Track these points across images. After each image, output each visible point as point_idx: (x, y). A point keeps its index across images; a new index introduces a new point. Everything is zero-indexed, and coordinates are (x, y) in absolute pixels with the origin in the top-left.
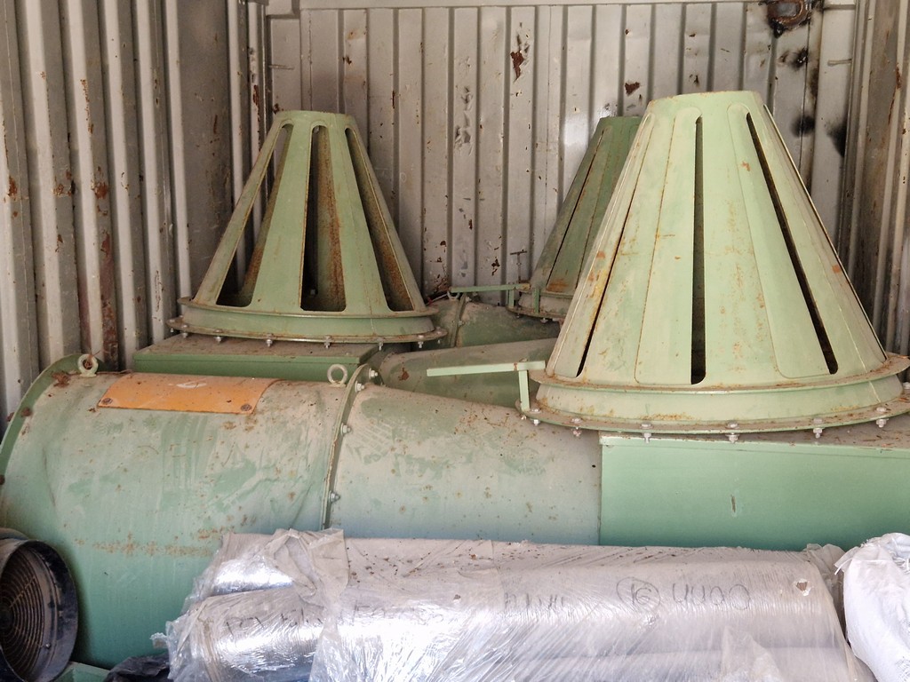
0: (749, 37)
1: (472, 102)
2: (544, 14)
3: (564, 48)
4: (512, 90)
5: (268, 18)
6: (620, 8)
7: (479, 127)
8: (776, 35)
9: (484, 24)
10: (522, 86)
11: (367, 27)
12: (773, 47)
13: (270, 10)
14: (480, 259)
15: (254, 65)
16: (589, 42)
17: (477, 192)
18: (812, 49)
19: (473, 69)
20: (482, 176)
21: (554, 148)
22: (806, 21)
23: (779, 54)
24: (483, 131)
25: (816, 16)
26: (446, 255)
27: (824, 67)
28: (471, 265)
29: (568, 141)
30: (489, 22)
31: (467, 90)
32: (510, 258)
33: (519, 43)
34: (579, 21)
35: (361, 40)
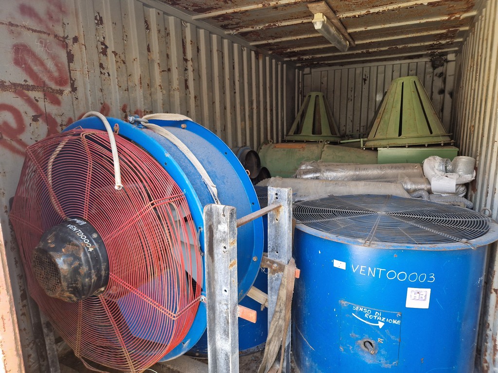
0: (427, 70)
1: (353, 91)
2: (372, 69)
3: (377, 77)
4: (363, 88)
5: (304, 75)
6: (392, 66)
7: (354, 97)
8: (434, 69)
9: (356, 72)
10: (366, 87)
11: (328, 75)
12: (433, 72)
13: (304, 73)
14: (354, 130)
15: (300, 85)
16: (383, 75)
17: (353, 113)
18: (444, 72)
19: (353, 83)
20: (355, 109)
21: (374, 101)
22: (443, 65)
23: (435, 74)
25: (445, 64)
26: (345, 129)
27: (447, 77)
28: (351, 131)
29: (377, 100)
30: (358, 71)
31: (352, 88)
32: (362, 128)
33: (365, 75)
34: (381, 69)
35: (326, 78)
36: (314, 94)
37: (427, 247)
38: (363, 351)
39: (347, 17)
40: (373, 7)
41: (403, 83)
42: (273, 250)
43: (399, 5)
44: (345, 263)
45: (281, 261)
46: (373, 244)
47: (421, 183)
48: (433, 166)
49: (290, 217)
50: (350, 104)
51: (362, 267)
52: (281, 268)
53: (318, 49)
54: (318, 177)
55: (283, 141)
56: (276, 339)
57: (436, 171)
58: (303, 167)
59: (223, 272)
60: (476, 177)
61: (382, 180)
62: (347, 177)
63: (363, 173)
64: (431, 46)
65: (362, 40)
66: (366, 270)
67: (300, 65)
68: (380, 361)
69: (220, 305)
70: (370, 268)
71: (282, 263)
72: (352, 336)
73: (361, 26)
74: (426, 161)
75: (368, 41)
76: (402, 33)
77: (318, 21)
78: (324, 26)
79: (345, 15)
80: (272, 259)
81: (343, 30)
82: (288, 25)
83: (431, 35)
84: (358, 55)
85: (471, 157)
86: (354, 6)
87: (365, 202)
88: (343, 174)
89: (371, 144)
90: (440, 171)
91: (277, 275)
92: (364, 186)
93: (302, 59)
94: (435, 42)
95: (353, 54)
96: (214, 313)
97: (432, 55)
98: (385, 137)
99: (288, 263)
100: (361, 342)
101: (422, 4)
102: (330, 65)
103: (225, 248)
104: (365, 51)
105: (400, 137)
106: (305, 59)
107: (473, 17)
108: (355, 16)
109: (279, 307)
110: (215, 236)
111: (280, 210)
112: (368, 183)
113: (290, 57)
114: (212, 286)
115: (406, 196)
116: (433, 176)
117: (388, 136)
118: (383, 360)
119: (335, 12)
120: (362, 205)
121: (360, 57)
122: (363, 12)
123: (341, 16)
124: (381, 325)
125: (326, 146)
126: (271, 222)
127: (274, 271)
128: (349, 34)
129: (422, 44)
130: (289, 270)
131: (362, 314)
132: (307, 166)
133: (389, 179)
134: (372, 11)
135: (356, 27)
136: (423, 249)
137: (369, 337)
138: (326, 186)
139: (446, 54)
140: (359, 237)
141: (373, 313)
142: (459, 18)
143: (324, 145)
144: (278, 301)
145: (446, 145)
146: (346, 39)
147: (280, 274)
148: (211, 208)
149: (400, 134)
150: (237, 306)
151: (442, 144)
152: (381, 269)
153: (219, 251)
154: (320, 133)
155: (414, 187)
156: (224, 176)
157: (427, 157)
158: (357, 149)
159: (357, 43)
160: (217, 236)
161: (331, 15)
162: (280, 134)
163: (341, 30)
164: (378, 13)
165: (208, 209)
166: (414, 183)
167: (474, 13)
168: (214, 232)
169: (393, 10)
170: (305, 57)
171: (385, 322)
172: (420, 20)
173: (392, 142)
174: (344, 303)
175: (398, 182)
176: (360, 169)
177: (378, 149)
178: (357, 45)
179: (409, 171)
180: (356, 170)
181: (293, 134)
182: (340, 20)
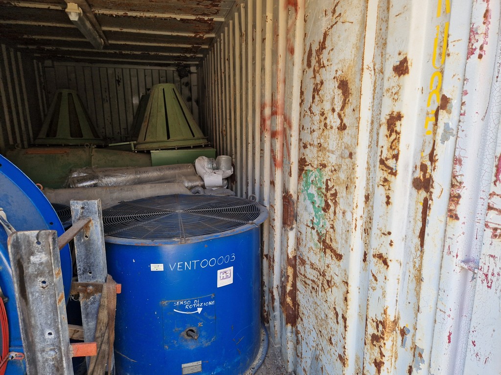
0: (175, 79)
1: (107, 92)
2: (124, 70)
3: (130, 79)
4: (118, 89)
5: (45, 67)
7: (110, 98)
8: (181, 79)
10: (120, 88)
11: (75, 71)
12: (180, 81)
14: (114, 132)
15: (42, 80)
16: (136, 78)
17: (111, 115)
18: (189, 82)
19: (107, 83)
20: (112, 111)
21: (130, 104)
22: (187, 76)
23: (182, 83)
24: (111, 99)
25: (189, 74)
26: (104, 131)
27: (192, 87)
28: (111, 134)
29: (134, 102)
30: (110, 71)
31: (106, 89)
32: (122, 130)
33: (118, 77)
34: (133, 73)
35: (74, 75)
36: (65, 92)
37: (228, 233)
38: (186, 340)
39: (103, 14)
40: (131, 10)
41: (163, 89)
42: (84, 272)
43: (156, 15)
44: (162, 265)
45: (97, 281)
46: (188, 240)
47: (196, 181)
48: (203, 165)
49: (102, 230)
50: (107, 105)
51: (179, 263)
52: (98, 288)
53: (64, 41)
54: (96, 184)
55: (31, 145)
56: (100, 367)
57: (207, 169)
58: (75, 175)
59: (44, 312)
60: (234, 172)
61: (163, 181)
62: (128, 181)
63: (144, 176)
64: (178, 57)
65: (116, 40)
66: (183, 265)
67: (39, 55)
68: (201, 343)
69: (43, 354)
70: (186, 263)
71: (98, 283)
72: (176, 330)
73: (116, 26)
74: (197, 160)
75: (122, 43)
76: (155, 41)
77: (74, 12)
78: (80, 18)
79: (101, 11)
80: (85, 282)
81: (98, 27)
82: (28, 7)
83: (180, 47)
84: (111, 55)
85: (227, 155)
86: (111, 5)
87: (159, 204)
88: (123, 178)
89: (142, 147)
90: (209, 169)
91: (92, 298)
92: (150, 188)
93: (43, 49)
94: (182, 55)
95: (105, 53)
96: (35, 366)
97: (178, 65)
98: (155, 140)
99: (106, 281)
100: (184, 333)
101: (175, 18)
102: (77, 61)
103: (44, 282)
104: (118, 52)
105: (168, 140)
106: (47, 50)
107: (212, 39)
108: (112, 15)
109: (100, 332)
110: (26, 271)
111: (90, 225)
112: (153, 185)
113: (26, 44)
114: (30, 335)
115: (189, 193)
116: (205, 173)
117: (158, 139)
118: (204, 340)
119: (90, 6)
120: (158, 207)
121: (112, 57)
122: (121, 13)
123: (97, 12)
124: (199, 310)
125: (94, 150)
126: (78, 241)
127: (88, 295)
128: (104, 32)
129: (171, 54)
130: (109, 288)
131: (182, 307)
132: (80, 172)
133: (168, 180)
134: (130, 14)
135: (111, 26)
136: (227, 235)
137: (191, 326)
138: (111, 193)
139: (189, 66)
140: (174, 237)
141: (192, 303)
142: (203, 37)
143: (92, 149)
144: (98, 325)
145: (206, 146)
146: (100, 37)
147: (97, 296)
148: (17, 238)
149: (169, 137)
150: (70, 346)
151: (203, 146)
152: (195, 261)
153: (35, 289)
154: (81, 135)
155: (190, 184)
156: (6, 195)
157: (197, 158)
158: (128, 152)
159: (110, 42)
160: (30, 270)
161: (87, 8)
162: (25, 137)
163: (97, 27)
164: (135, 17)
165: (14, 240)
166: (190, 181)
167: (213, 35)
168: (24, 267)
169: (149, 18)
170: (47, 48)
171: (203, 307)
172: (172, 32)
173: (162, 145)
174: (165, 303)
175: (177, 181)
176: (140, 172)
177: (151, 151)
178: (111, 44)
179: (184, 170)
180: (136, 173)
181: (45, 137)
182: (95, 15)
